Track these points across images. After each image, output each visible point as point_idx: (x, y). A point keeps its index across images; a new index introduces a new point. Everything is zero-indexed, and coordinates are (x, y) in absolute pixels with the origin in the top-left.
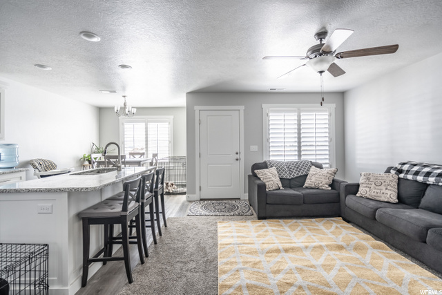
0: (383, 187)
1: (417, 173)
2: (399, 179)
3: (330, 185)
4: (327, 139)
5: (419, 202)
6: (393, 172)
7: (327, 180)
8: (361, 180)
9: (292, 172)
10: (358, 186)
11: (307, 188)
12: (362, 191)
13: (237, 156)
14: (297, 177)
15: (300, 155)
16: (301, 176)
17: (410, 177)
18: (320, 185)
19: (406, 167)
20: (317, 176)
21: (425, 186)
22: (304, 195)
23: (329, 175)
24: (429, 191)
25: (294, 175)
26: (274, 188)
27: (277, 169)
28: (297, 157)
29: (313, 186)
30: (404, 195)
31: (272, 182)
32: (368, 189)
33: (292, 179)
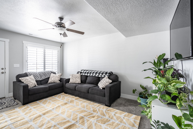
0: (77, 79)
1: (85, 73)
2: (81, 75)
3: (59, 81)
4: (57, 62)
5: (86, 82)
6: (79, 73)
7: (58, 79)
8: (70, 77)
9: (42, 77)
10: (69, 79)
11: (49, 83)
12: (71, 81)
13: (3, 71)
14: (45, 79)
15: (45, 69)
16: (46, 78)
17: (84, 74)
18: (56, 81)
19: (82, 71)
20: (54, 77)
21: (87, 76)
22: (49, 87)
23: (59, 77)
24: (88, 78)
25: (43, 78)
26: (33, 86)
27: (34, 76)
28: (43, 70)
29: (53, 82)
30: (82, 80)
31: (32, 83)
32: (73, 80)
33: (42, 80)
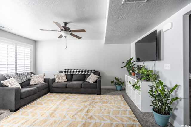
0: (63, 78)
1: (70, 72)
2: (66, 74)
3: (44, 81)
5: (72, 80)
6: (64, 72)
8: (55, 77)
10: (55, 79)
11: (32, 85)
12: (57, 80)
14: (26, 81)
16: (28, 80)
17: (69, 73)
18: (40, 82)
19: (67, 71)
20: (37, 78)
21: (72, 75)
23: (42, 77)
25: (24, 80)
29: (36, 83)
32: (59, 79)
